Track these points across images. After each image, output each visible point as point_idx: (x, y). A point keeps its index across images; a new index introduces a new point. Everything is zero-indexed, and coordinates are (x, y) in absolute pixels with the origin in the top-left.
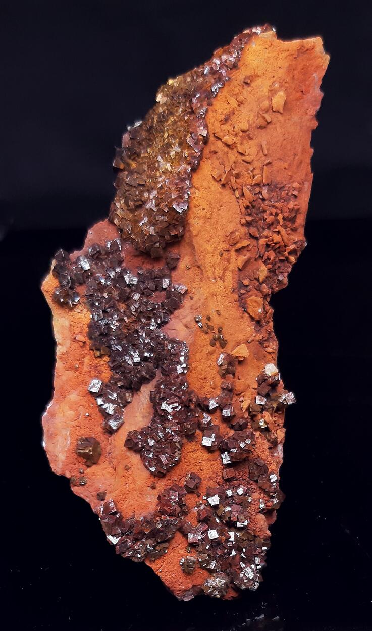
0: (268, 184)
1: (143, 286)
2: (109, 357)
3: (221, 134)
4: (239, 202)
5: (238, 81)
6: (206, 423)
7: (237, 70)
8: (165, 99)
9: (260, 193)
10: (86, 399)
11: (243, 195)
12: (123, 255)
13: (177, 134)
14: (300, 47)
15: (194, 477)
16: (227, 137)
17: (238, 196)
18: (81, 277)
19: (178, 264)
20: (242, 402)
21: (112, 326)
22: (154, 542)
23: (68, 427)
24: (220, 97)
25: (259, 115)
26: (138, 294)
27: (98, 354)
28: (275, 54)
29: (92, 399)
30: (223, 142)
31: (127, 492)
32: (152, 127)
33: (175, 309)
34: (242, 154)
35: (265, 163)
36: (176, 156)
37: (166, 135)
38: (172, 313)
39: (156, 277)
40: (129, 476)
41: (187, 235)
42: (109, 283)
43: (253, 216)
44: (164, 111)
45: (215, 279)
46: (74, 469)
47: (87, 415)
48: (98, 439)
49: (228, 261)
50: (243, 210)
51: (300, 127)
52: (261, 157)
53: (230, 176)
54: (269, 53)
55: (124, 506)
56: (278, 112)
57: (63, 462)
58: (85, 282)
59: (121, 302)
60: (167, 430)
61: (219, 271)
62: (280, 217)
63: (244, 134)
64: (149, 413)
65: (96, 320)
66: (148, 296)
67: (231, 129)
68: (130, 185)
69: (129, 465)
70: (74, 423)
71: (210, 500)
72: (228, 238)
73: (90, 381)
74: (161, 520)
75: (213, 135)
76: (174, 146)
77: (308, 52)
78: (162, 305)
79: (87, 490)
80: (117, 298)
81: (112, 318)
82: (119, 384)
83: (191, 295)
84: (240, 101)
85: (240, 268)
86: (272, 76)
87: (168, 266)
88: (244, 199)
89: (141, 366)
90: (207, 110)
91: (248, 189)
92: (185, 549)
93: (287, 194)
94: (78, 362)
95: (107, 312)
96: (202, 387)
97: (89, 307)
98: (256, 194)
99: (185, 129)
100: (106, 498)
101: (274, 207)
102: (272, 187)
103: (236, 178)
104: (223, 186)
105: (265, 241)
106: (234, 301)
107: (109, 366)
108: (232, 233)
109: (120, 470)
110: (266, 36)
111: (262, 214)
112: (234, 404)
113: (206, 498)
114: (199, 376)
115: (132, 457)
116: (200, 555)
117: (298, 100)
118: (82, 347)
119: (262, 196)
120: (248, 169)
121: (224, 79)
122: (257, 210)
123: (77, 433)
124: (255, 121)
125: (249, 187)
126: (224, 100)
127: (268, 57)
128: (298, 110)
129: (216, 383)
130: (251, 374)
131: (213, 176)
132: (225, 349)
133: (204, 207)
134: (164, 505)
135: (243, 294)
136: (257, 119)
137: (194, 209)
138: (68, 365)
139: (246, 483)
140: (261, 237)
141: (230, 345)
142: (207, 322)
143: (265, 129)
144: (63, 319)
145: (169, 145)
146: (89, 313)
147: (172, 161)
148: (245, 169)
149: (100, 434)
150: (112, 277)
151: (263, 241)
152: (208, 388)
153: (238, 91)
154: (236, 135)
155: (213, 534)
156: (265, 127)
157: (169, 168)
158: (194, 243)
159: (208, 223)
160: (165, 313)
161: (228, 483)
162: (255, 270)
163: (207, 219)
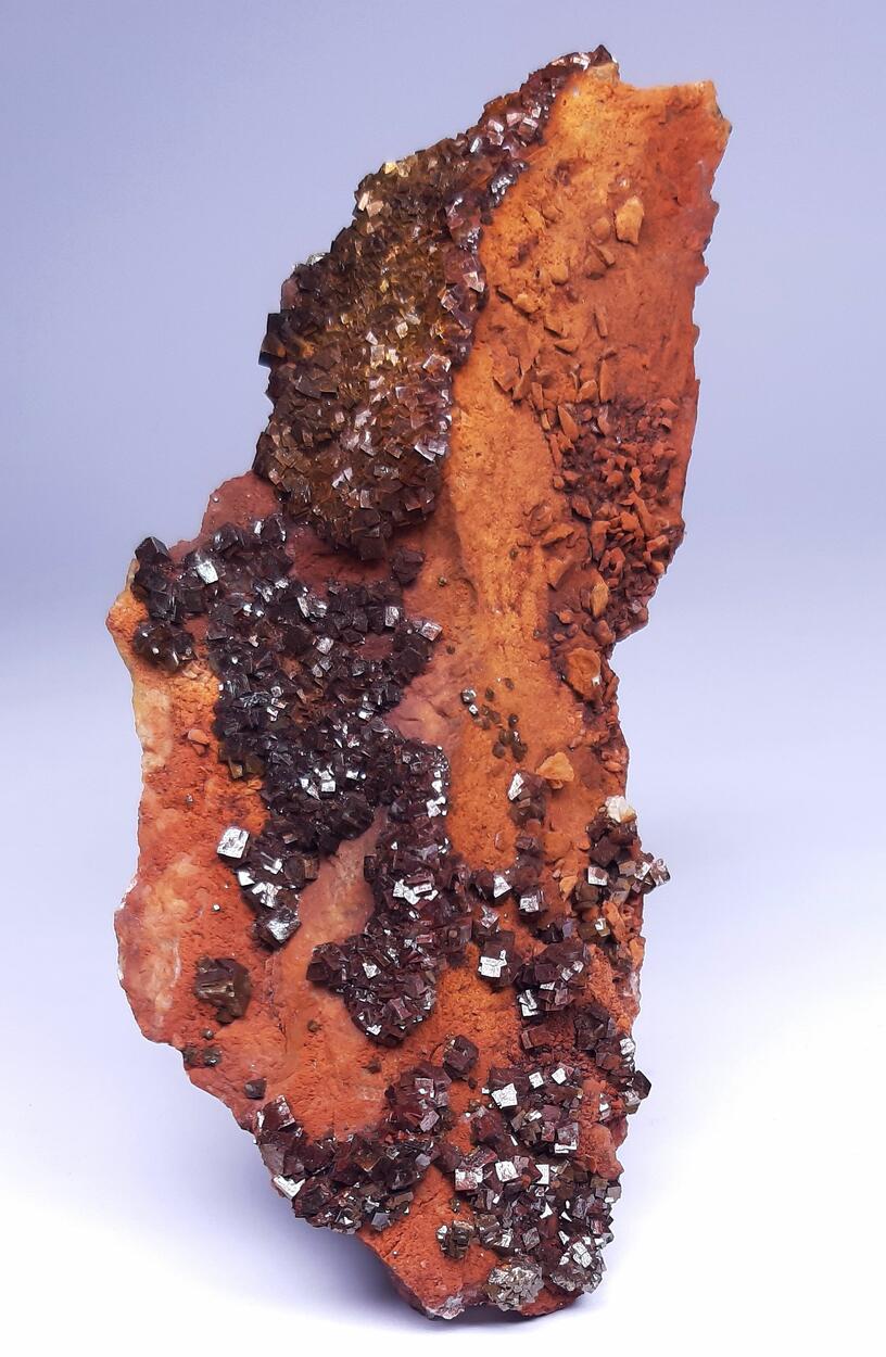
0: (609, 402)
1: (339, 623)
2: (261, 778)
3: (511, 288)
4: (549, 441)
5: (545, 171)
6: (488, 926)
7: (540, 146)
8: (379, 205)
9: (594, 420)
10: (211, 872)
11: (558, 424)
12: (290, 551)
13: (412, 285)
14: (671, 102)
15: (461, 1044)
16: (523, 296)
17: (547, 425)
18: (198, 599)
19: (420, 574)
20: (560, 879)
21: (269, 710)
22: (383, 1191)
23: (174, 935)
24: (509, 206)
25: (590, 248)
26: (327, 640)
27: (239, 771)
28: (620, 113)
29: (226, 873)
30: (515, 307)
31: (313, 1081)
32: (350, 266)
33: (415, 674)
34: (554, 334)
35: (604, 354)
36: (410, 333)
37: (384, 285)
38: (407, 683)
39: (370, 603)
40: (318, 1044)
41: (443, 509)
42: (259, 613)
43: (578, 471)
44: (377, 232)
45: (501, 608)
46: (191, 1028)
47: (216, 907)
48: (243, 963)
49: (529, 571)
50: (559, 456)
51: (674, 276)
52: (596, 341)
53: (532, 381)
54: (607, 111)
55: (309, 1112)
56: (629, 242)
57: (165, 1014)
58: (206, 611)
59: (288, 656)
60: (408, 942)
61: (508, 592)
62: (635, 474)
63: (559, 290)
64: (361, 905)
65: (234, 696)
66: (351, 645)
67: (529, 276)
68: (304, 396)
69: (318, 1020)
70: (188, 927)
71: (497, 1095)
72: (529, 518)
73: (222, 833)
74: (396, 1142)
75: (494, 290)
76: (404, 310)
77: (689, 111)
78: (385, 665)
79: (223, 1076)
80: (280, 647)
81: (270, 692)
82: (288, 839)
83: (448, 643)
84: (550, 216)
85: (554, 585)
86: (615, 163)
87: (396, 577)
88: (560, 432)
89: (337, 799)
90: (481, 234)
91: (569, 410)
92: (447, 1205)
93: (650, 424)
94: (191, 790)
95: (257, 679)
96: (478, 847)
97: (216, 667)
98: (584, 423)
99: (431, 275)
100: (266, 1094)
101: (620, 450)
102: (618, 407)
103: (544, 386)
104: (517, 403)
105: (605, 527)
106: (539, 657)
107: (262, 798)
108: (537, 507)
109: (297, 1030)
110: (601, 75)
111: (597, 467)
112: (543, 884)
113: (487, 1091)
114: (471, 823)
115: (325, 1002)
116: (479, 1218)
117: (668, 217)
118: (201, 756)
119: (598, 428)
120: (568, 368)
121: (514, 165)
122: (588, 458)
123: (196, 948)
124: (581, 260)
125: (569, 406)
126: (516, 212)
127: (606, 120)
128: (667, 240)
129: (506, 839)
130: (577, 819)
131: (496, 383)
132: (522, 763)
133: (480, 450)
134: (405, 1109)
135: (559, 643)
136: (586, 257)
137: (459, 454)
138: (170, 796)
139: (569, 1056)
140: (596, 518)
141: (534, 752)
142: (487, 703)
143: (601, 281)
144: (157, 691)
145: (394, 310)
146: (214, 679)
147: (400, 344)
148: (561, 367)
149: (245, 950)
150: (268, 600)
151: (600, 527)
152: (488, 851)
153: (544, 193)
154: (543, 290)
155: (507, 1170)
156: (602, 276)
157: (395, 360)
158: (459, 528)
159: (487, 486)
160: (393, 682)
161: (532, 1059)
162: (583, 591)
163: (485, 476)
